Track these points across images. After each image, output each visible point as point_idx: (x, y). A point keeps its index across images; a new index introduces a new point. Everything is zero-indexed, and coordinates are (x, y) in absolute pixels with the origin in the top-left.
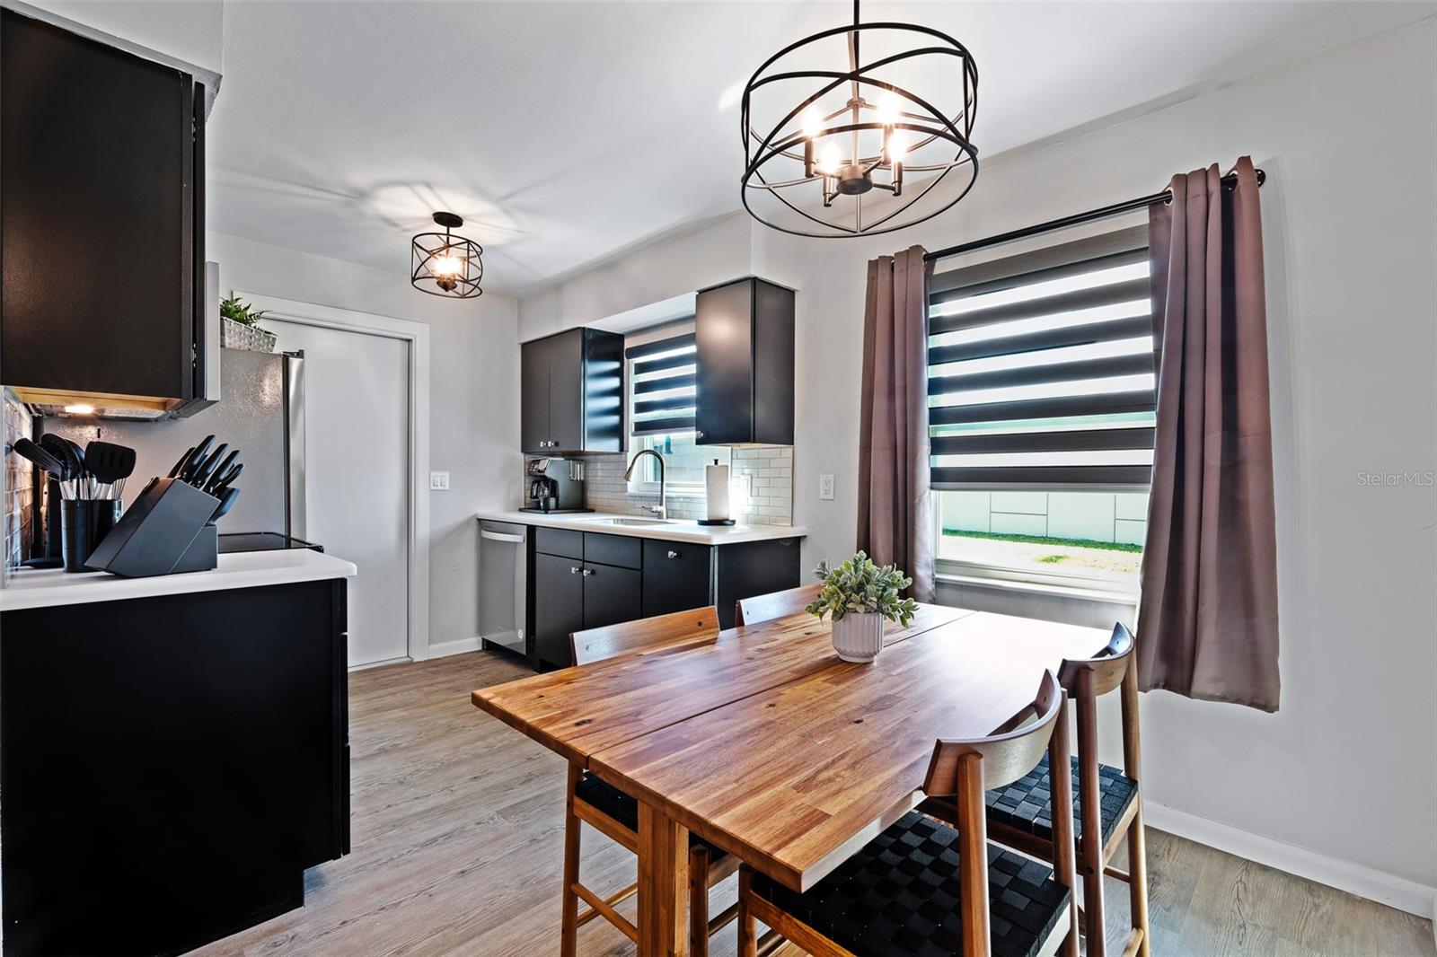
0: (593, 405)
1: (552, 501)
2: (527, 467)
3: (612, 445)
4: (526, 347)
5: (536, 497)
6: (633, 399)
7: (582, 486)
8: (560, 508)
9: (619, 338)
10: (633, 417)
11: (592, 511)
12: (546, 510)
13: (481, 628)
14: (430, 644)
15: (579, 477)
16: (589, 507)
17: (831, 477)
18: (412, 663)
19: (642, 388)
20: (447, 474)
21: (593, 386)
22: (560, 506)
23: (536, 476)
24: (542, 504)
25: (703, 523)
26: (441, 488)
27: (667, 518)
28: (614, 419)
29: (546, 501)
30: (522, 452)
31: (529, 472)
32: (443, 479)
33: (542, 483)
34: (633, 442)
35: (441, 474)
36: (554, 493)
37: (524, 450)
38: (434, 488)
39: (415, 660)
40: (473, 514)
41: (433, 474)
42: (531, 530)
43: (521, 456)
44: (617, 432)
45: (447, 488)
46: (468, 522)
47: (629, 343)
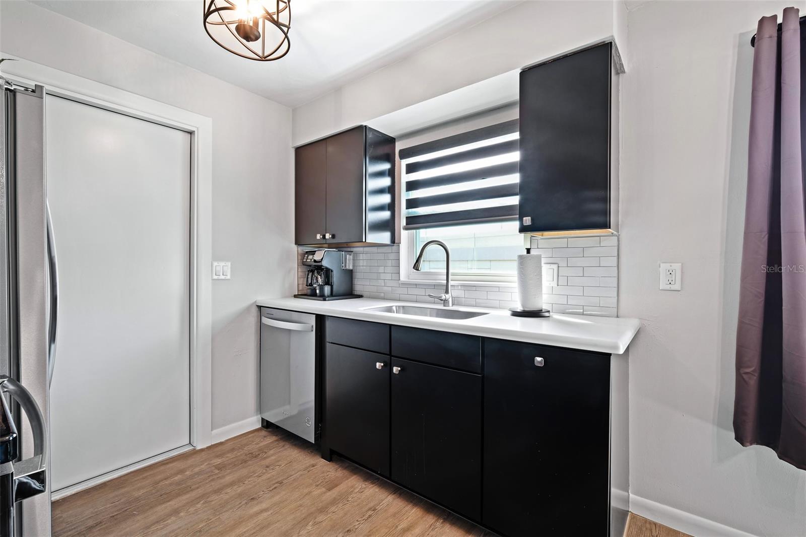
0: (373, 201)
1: (327, 289)
2: (300, 257)
3: (384, 237)
4: (299, 150)
5: (311, 285)
6: (404, 196)
7: (350, 274)
8: (334, 296)
9: (391, 141)
10: (404, 212)
11: (360, 296)
12: (323, 297)
13: (260, 408)
14: (212, 430)
15: (350, 266)
16: (356, 293)
17: (677, 266)
18: (195, 452)
19: (411, 186)
20: (229, 264)
21: (373, 184)
22: (334, 293)
23: (310, 266)
24: (318, 291)
25: (516, 314)
26: (223, 277)
27: (453, 305)
28: (386, 215)
29: (321, 288)
30: (296, 244)
31: (303, 262)
32: (224, 268)
33: (316, 271)
34: (404, 235)
35: (222, 264)
36: (328, 282)
37: (298, 243)
38: (215, 277)
39: (199, 448)
40: (252, 301)
41: (215, 264)
42: (321, 319)
43: (294, 247)
44: (388, 225)
45: (229, 277)
46: (248, 309)
47: (399, 146)
